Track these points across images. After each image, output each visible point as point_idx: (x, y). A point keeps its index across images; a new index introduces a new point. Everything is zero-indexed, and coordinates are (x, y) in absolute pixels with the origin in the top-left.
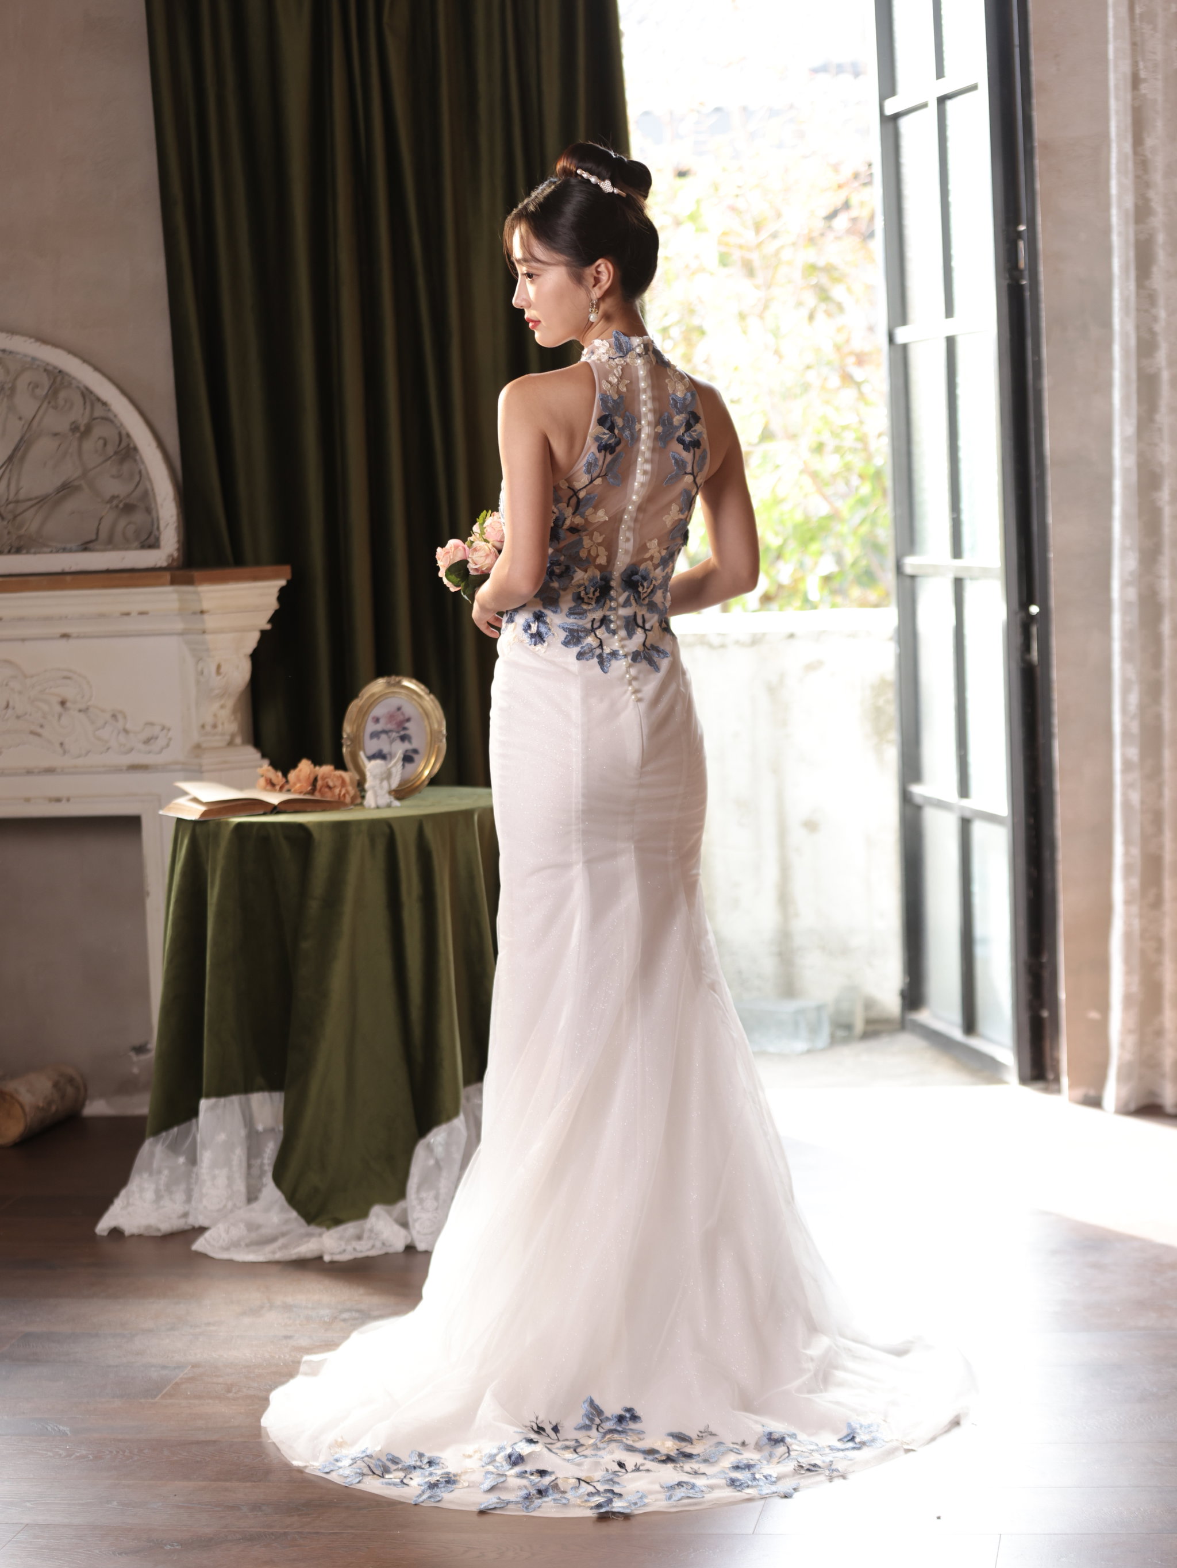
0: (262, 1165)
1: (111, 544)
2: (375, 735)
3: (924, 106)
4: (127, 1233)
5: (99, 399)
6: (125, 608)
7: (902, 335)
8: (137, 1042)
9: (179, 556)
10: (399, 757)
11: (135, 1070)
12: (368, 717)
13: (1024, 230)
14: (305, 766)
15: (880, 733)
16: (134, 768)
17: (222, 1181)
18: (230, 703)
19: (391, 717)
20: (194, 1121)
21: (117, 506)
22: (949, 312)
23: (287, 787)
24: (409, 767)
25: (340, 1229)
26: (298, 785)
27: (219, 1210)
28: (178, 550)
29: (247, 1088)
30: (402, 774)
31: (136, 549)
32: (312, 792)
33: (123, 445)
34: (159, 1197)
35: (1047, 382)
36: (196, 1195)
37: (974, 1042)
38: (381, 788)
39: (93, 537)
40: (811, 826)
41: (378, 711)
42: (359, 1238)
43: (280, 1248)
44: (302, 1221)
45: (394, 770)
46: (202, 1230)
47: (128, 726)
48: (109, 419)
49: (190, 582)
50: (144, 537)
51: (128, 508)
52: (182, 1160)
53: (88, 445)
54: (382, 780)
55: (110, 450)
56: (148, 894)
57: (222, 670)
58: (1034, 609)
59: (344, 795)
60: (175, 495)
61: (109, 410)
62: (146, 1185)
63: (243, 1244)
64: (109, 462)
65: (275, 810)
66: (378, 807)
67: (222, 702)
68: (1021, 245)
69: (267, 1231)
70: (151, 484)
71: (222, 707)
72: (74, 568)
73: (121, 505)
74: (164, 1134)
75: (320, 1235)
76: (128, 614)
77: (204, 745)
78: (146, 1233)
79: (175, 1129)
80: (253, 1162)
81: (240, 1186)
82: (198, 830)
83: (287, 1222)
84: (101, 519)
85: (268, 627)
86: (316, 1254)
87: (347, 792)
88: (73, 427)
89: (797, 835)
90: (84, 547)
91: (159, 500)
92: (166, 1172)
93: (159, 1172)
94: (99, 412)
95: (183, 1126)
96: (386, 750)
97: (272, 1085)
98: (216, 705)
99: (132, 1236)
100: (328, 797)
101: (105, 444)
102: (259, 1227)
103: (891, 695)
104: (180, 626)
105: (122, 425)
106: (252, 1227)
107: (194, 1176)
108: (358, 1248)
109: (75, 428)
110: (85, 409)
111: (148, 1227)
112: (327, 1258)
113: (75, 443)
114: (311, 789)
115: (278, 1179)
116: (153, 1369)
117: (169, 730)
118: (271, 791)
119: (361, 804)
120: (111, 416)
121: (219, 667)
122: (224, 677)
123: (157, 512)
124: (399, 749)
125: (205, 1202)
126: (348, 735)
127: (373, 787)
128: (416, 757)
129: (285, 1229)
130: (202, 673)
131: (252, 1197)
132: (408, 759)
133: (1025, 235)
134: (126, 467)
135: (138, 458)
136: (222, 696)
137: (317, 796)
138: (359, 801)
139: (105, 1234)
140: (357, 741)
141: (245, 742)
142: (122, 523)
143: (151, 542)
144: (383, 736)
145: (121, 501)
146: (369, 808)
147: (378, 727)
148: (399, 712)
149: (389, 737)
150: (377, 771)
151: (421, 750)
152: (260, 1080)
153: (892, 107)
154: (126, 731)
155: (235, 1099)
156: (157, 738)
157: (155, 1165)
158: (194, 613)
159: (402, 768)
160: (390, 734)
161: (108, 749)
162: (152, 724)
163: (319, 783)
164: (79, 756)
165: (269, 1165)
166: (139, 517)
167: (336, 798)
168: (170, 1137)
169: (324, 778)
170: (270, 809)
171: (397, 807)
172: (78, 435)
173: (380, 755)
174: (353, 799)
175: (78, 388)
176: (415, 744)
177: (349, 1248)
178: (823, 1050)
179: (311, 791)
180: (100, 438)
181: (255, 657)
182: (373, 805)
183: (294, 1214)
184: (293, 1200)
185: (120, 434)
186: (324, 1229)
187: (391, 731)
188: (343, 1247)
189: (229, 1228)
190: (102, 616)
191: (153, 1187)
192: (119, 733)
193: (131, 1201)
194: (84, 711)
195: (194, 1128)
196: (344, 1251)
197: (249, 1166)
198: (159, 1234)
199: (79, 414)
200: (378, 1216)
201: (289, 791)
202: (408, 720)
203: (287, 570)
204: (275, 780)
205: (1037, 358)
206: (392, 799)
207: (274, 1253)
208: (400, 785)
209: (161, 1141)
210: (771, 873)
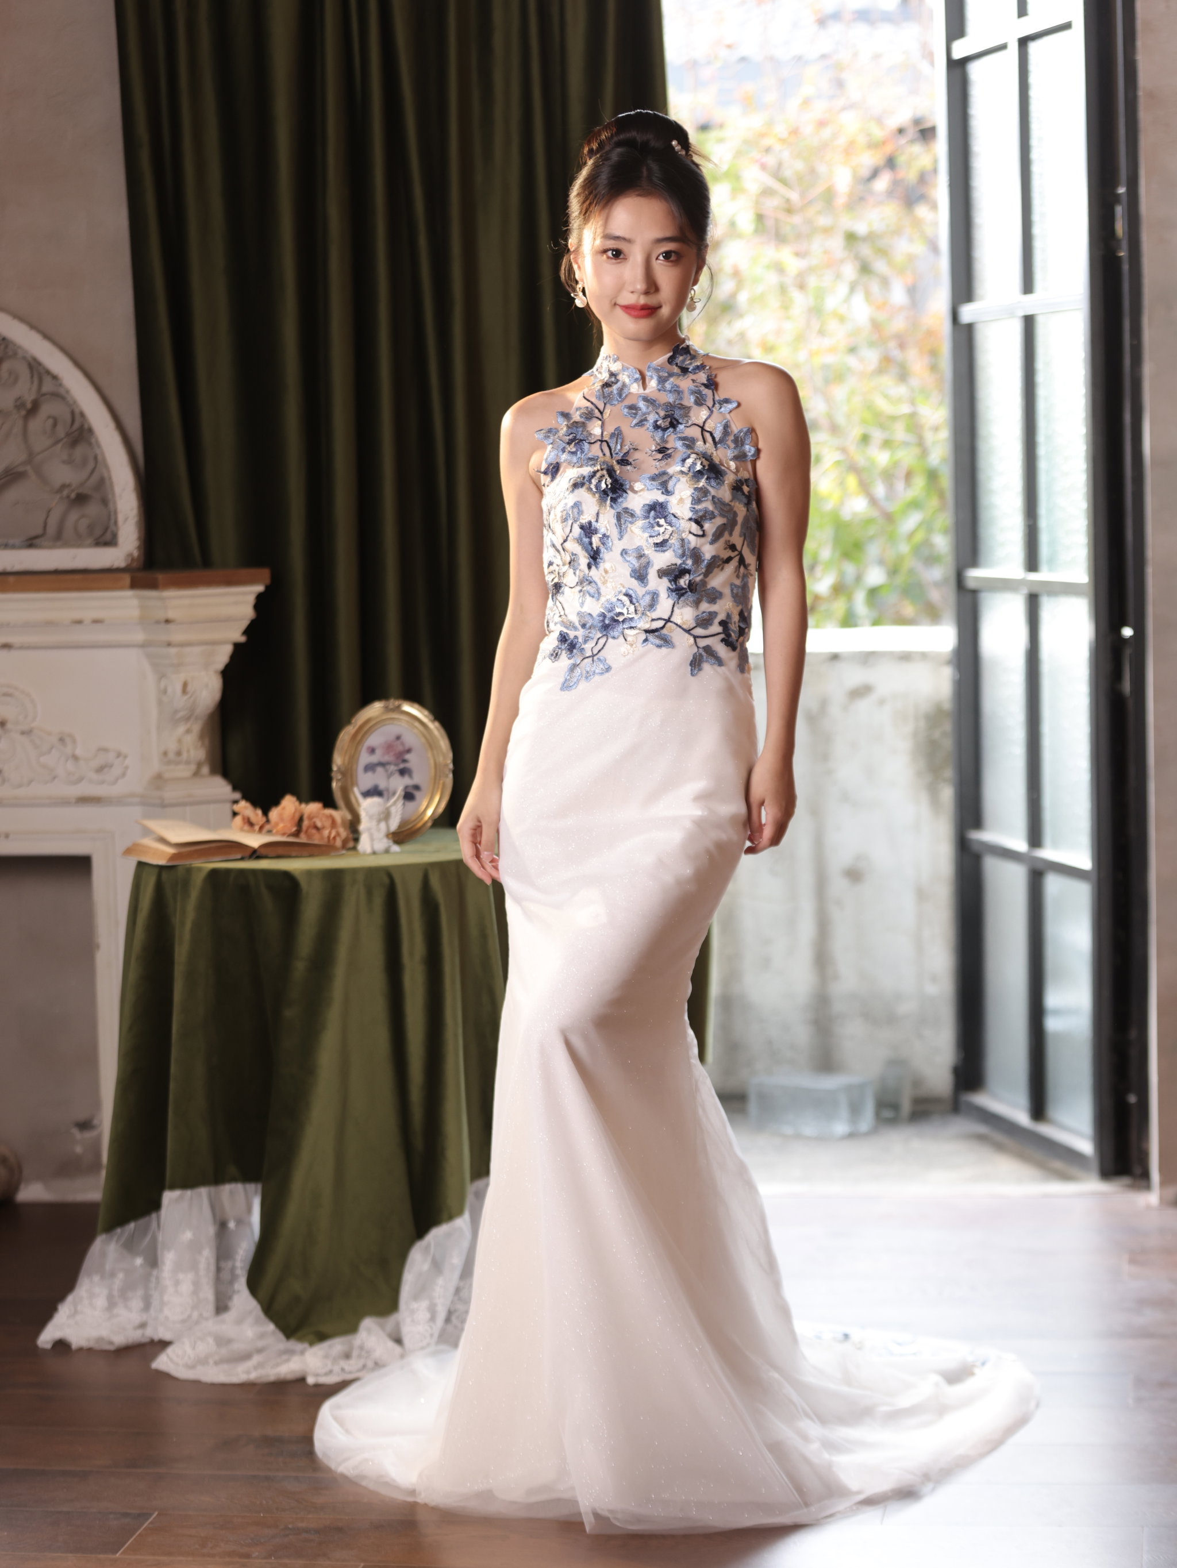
0: (233, 1270)
1: (59, 539)
2: (370, 768)
3: (1003, 47)
4: (74, 1346)
5: (48, 372)
6: (77, 615)
7: (968, 313)
8: (81, 1116)
9: (138, 556)
10: (400, 795)
11: (79, 1149)
12: (362, 746)
13: (1122, 193)
14: (289, 804)
15: (933, 769)
16: (84, 800)
17: (186, 1287)
18: (197, 727)
19: (389, 747)
20: (154, 1216)
21: (68, 497)
22: (1028, 286)
23: (267, 827)
24: (411, 805)
25: (325, 1345)
26: (281, 825)
27: (183, 1321)
28: (139, 548)
29: (217, 1178)
30: (402, 814)
31: (90, 546)
32: (297, 834)
33: (77, 425)
34: (111, 1304)
35: (1148, 369)
36: (155, 1302)
37: (1044, 1129)
38: (379, 830)
39: (40, 531)
40: (854, 875)
41: (374, 739)
42: (347, 1356)
43: (256, 1368)
44: (280, 1336)
45: (393, 810)
46: (163, 1345)
47: (79, 752)
48: (60, 395)
49: (153, 585)
50: (98, 532)
51: (81, 499)
52: (139, 1261)
53: (36, 424)
54: (379, 821)
55: (61, 431)
56: (98, 947)
57: (189, 688)
58: (1127, 632)
59: (334, 838)
60: (136, 484)
61: (61, 385)
62: (97, 1290)
63: (211, 1361)
64: (60, 445)
65: (254, 854)
66: (374, 853)
67: (188, 725)
68: (1119, 210)
69: (238, 1347)
70: (108, 471)
71: (188, 731)
72: (18, 567)
73: (73, 495)
74: (119, 1230)
75: (302, 1353)
76: (79, 622)
77: (167, 775)
78: (97, 1347)
79: (132, 1225)
80: (223, 1264)
81: (208, 1294)
82: (165, 876)
83: (262, 1336)
84: (49, 511)
85: (243, 639)
86: (298, 1375)
87: (338, 834)
88: (18, 403)
89: (838, 885)
90: (30, 542)
91: (117, 490)
92: (121, 1276)
93: (113, 1275)
94: (48, 387)
95: (142, 1222)
96: (382, 785)
97: (247, 1176)
98: (182, 729)
99: (80, 1349)
100: (316, 840)
101: (55, 425)
102: (229, 1341)
103: (948, 726)
104: (140, 637)
105: (75, 402)
106: (222, 1341)
107: (153, 1279)
108: (347, 1368)
109: (19, 405)
110: (32, 382)
111: (100, 1339)
112: (311, 1380)
113: (20, 423)
114: (296, 830)
115: (253, 1285)
116: (112, 1516)
117: (125, 757)
118: (248, 832)
119: (354, 848)
120: (62, 391)
121: (185, 685)
122: (191, 697)
123: (115, 503)
124: (399, 784)
125: (167, 1312)
126: (339, 768)
127: (369, 829)
128: (417, 794)
129: (260, 1344)
130: (165, 692)
131: (221, 1307)
132: (409, 796)
133: (1124, 199)
134: (79, 451)
135: (93, 441)
136: (187, 719)
137: (303, 839)
138: (351, 844)
139: (49, 1346)
140: (348, 773)
141: (213, 772)
142: (73, 516)
143: (107, 539)
144: (380, 770)
145: (73, 491)
146: (365, 854)
147: (374, 759)
148: (398, 742)
149: (387, 771)
150: (375, 810)
151: (423, 786)
152: (232, 1170)
153: (960, 50)
154: (75, 758)
155: (203, 1191)
156: (111, 766)
157: (108, 1267)
158: (158, 622)
159: (402, 807)
160: (388, 767)
161: (55, 778)
162: (106, 750)
163: (306, 823)
164: (20, 786)
165: (242, 1268)
166: (92, 509)
167: (324, 842)
168: (126, 1235)
169: (310, 818)
170: (248, 853)
171: (396, 853)
172: (23, 413)
173: (375, 792)
174: (345, 842)
175: (24, 358)
176: (417, 779)
177: (337, 1369)
178: (868, 1134)
179: (296, 832)
180: (49, 417)
181: (228, 674)
182: (369, 850)
183: (271, 1327)
184: (270, 1310)
185: (73, 413)
186: (306, 1345)
187: (388, 763)
188: (329, 1367)
189: (195, 1343)
190: (49, 624)
191: (105, 1292)
192: (67, 760)
193: (79, 1308)
194: (26, 733)
195: (154, 1224)
196: (331, 1372)
197: (219, 1269)
198: (112, 1348)
199: (26, 390)
200: (369, 1331)
201: (269, 832)
202: (409, 751)
203: (265, 573)
204: (253, 819)
205: (1135, 342)
206: (391, 842)
207: (248, 1372)
208: (400, 827)
209: (115, 1238)
210: (807, 929)
